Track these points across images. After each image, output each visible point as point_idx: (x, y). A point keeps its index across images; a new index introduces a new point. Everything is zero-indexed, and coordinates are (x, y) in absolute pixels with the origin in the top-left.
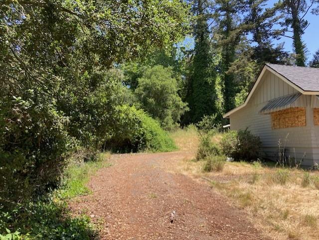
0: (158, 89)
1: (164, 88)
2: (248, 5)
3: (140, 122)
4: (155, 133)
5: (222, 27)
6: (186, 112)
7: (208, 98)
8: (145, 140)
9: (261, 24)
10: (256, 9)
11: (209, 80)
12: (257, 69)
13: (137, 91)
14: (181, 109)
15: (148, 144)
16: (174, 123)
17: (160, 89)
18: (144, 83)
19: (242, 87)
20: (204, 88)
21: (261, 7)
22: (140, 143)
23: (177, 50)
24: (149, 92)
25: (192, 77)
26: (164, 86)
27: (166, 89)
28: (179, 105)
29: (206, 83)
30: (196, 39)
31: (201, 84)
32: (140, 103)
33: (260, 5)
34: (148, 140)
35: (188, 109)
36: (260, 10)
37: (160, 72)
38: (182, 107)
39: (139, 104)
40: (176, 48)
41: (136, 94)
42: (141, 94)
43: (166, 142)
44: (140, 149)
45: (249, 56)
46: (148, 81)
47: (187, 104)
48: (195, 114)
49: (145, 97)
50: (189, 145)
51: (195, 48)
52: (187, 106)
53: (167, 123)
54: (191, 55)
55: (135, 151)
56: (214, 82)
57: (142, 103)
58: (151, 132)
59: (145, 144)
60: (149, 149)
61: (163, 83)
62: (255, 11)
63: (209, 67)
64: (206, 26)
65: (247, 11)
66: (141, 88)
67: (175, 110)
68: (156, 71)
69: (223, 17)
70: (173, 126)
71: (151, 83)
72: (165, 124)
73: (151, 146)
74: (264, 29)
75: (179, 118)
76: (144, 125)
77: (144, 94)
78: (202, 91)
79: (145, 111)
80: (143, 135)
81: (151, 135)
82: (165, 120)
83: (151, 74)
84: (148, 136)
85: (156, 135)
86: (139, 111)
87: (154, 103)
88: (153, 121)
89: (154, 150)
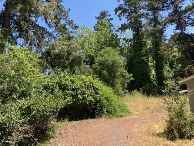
0: (109, 64)
1: (114, 63)
2: (171, 5)
3: (97, 89)
4: (109, 99)
5: (151, 23)
6: (131, 81)
7: (144, 71)
8: (101, 106)
9: (182, 17)
10: (177, 7)
11: (145, 59)
12: (183, 48)
13: (93, 66)
14: (128, 79)
15: (105, 110)
16: (123, 90)
17: (111, 63)
18: (99, 60)
19: (165, 64)
20: (141, 64)
21: (181, 6)
22: (97, 109)
23: (120, 40)
24: (103, 66)
25: (132, 57)
26: (114, 61)
27: (115, 63)
28: (126, 76)
29: (143, 61)
30: (133, 32)
31: (139, 62)
32: (97, 75)
33: (180, 4)
34: (104, 106)
35: (132, 79)
36: (180, 7)
37: (110, 51)
38: (128, 78)
39: (95, 75)
40: (120, 39)
41: (93, 68)
42: (97, 68)
43: (120, 107)
44: (97, 115)
45: (175, 39)
46: (101, 58)
47: (132, 75)
48: (135, 83)
49: (100, 70)
50: (139, 108)
51: (133, 37)
52: (132, 76)
53: (117, 90)
54: (131, 42)
55: (93, 117)
56: (148, 60)
57: (98, 75)
58: (107, 98)
59: (102, 109)
60: (106, 114)
61: (114, 59)
62: (176, 8)
63: (144, 50)
64: (140, 22)
65: (170, 9)
66: (97, 64)
67: (122, 80)
68: (108, 51)
69: (151, 16)
70: (123, 92)
71: (104, 60)
72: (116, 90)
73: (107, 111)
74: (184, 20)
75: (126, 86)
76: (100, 92)
77: (99, 68)
78: (140, 66)
79: (100, 80)
80: (99, 102)
81: (107, 101)
82: (116, 87)
83: (104, 54)
84: (105, 102)
85: (111, 101)
86: (96, 80)
87: (107, 74)
88: (107, 88)
89: (111, 116)
